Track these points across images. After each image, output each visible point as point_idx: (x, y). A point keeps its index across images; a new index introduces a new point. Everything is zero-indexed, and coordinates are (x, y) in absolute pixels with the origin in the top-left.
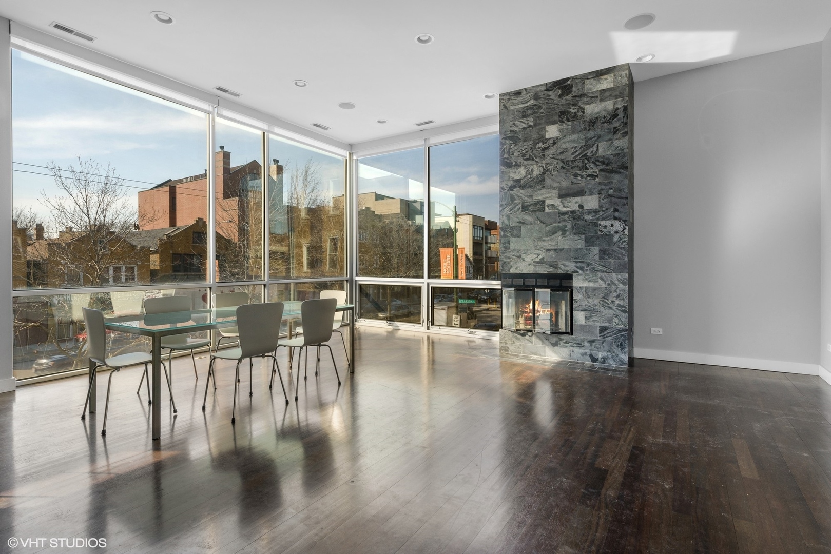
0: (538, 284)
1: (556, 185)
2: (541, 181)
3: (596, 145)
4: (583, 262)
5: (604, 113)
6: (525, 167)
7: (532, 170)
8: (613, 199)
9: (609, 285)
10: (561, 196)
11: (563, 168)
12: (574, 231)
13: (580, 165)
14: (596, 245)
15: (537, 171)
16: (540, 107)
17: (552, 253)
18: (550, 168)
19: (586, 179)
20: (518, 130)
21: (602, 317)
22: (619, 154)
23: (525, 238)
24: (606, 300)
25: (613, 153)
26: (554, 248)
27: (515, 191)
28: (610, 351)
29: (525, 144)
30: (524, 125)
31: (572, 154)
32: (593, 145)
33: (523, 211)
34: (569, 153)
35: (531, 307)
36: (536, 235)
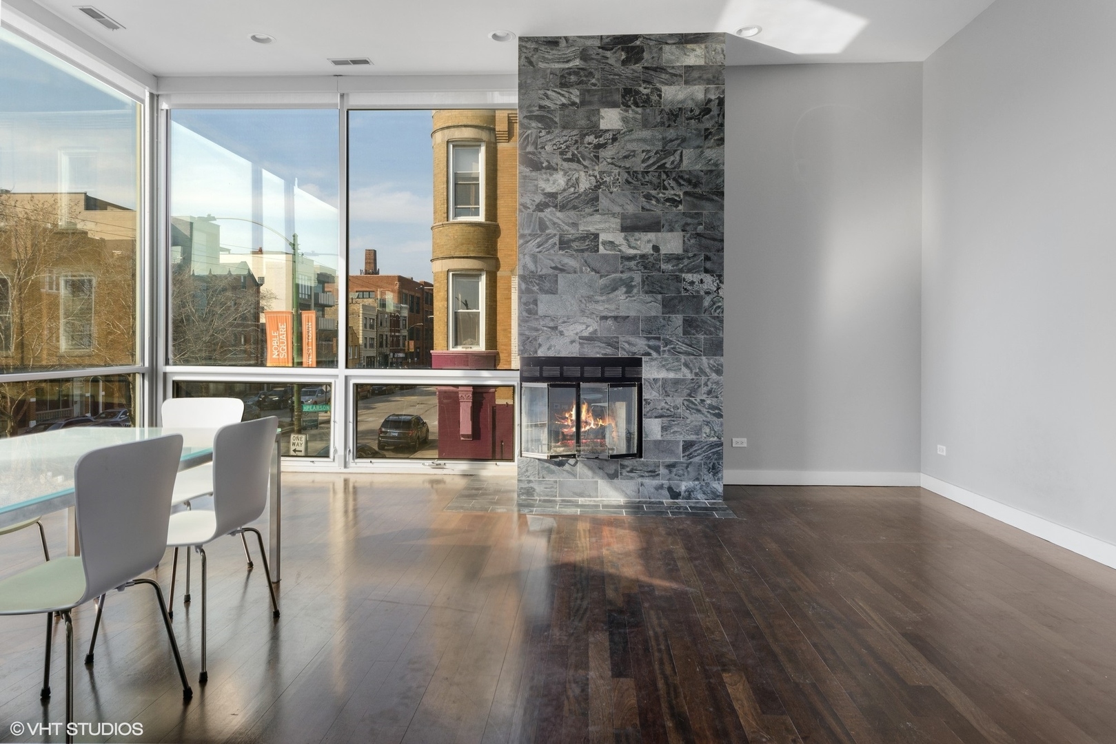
0: (586, 375)
1: (617, 209)
2: (592, 199)
3: (679, 152)
4: (658, 339)
5: (690, 104)
6: (565, 173)
7: (577, 179)
8: (704, 241)
9: (696, 374)
10: (624, 229)
11: (628, 182)
12: (646, 287)
13: (655, 181)
14: (678, 312)
15: (585, 184)
16: (591, 74)
17: (610, 322)
18: (607, 179)
19: (663, 204)
20: (552, 106)
21: (686, 425)
22: (711, 171)
23: (564, 297)
24: (692, 399)
25: (704, 168)
26: (612, 314)
27: (548, 214)
28: (697, 479)
29: (565, 133)
30: (564, 101)
31: (643, 161)
32: (675, 151)
33: (560, 248)
34: (638, 160)
35: (574, 417)
36: (584, 291)
